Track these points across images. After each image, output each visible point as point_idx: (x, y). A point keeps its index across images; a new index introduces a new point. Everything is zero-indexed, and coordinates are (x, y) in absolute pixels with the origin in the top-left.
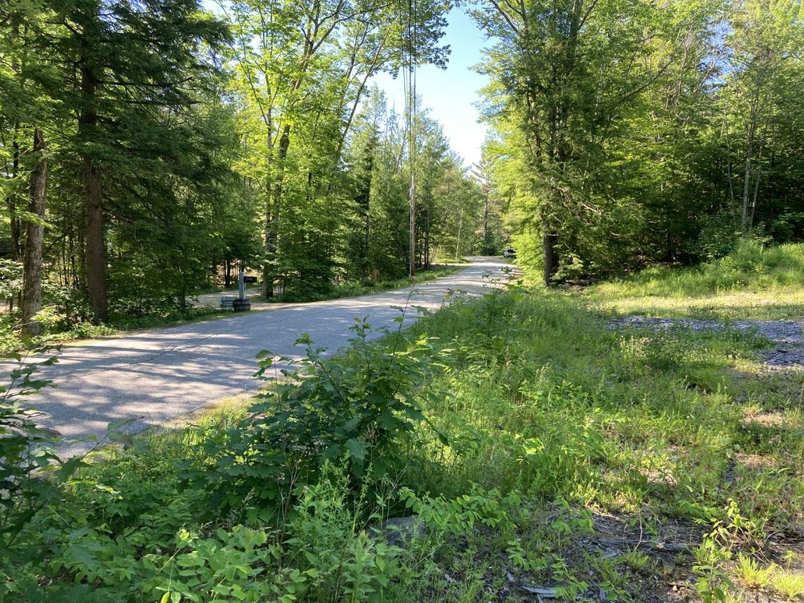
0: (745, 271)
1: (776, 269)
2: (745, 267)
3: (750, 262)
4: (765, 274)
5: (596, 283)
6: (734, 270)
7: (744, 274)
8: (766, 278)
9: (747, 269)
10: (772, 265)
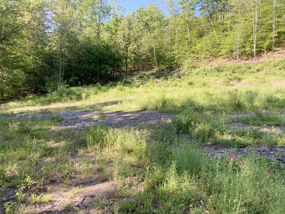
0: (60, 96)
1: (69, 95)
2: (60, 95)
3: (61, 93)
4: (66, 97)
5: (7, 102)
6: (57, 96)
7: (60, 97)
8: (66, 98)
9: (61, 95)
10: (68, 94)
